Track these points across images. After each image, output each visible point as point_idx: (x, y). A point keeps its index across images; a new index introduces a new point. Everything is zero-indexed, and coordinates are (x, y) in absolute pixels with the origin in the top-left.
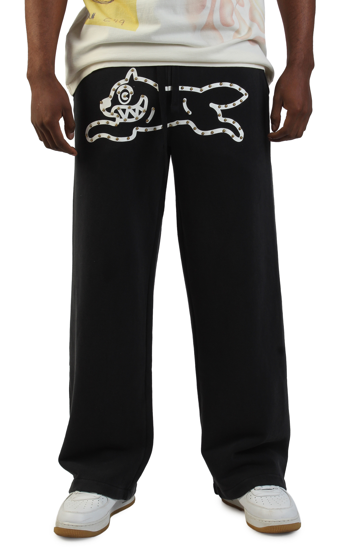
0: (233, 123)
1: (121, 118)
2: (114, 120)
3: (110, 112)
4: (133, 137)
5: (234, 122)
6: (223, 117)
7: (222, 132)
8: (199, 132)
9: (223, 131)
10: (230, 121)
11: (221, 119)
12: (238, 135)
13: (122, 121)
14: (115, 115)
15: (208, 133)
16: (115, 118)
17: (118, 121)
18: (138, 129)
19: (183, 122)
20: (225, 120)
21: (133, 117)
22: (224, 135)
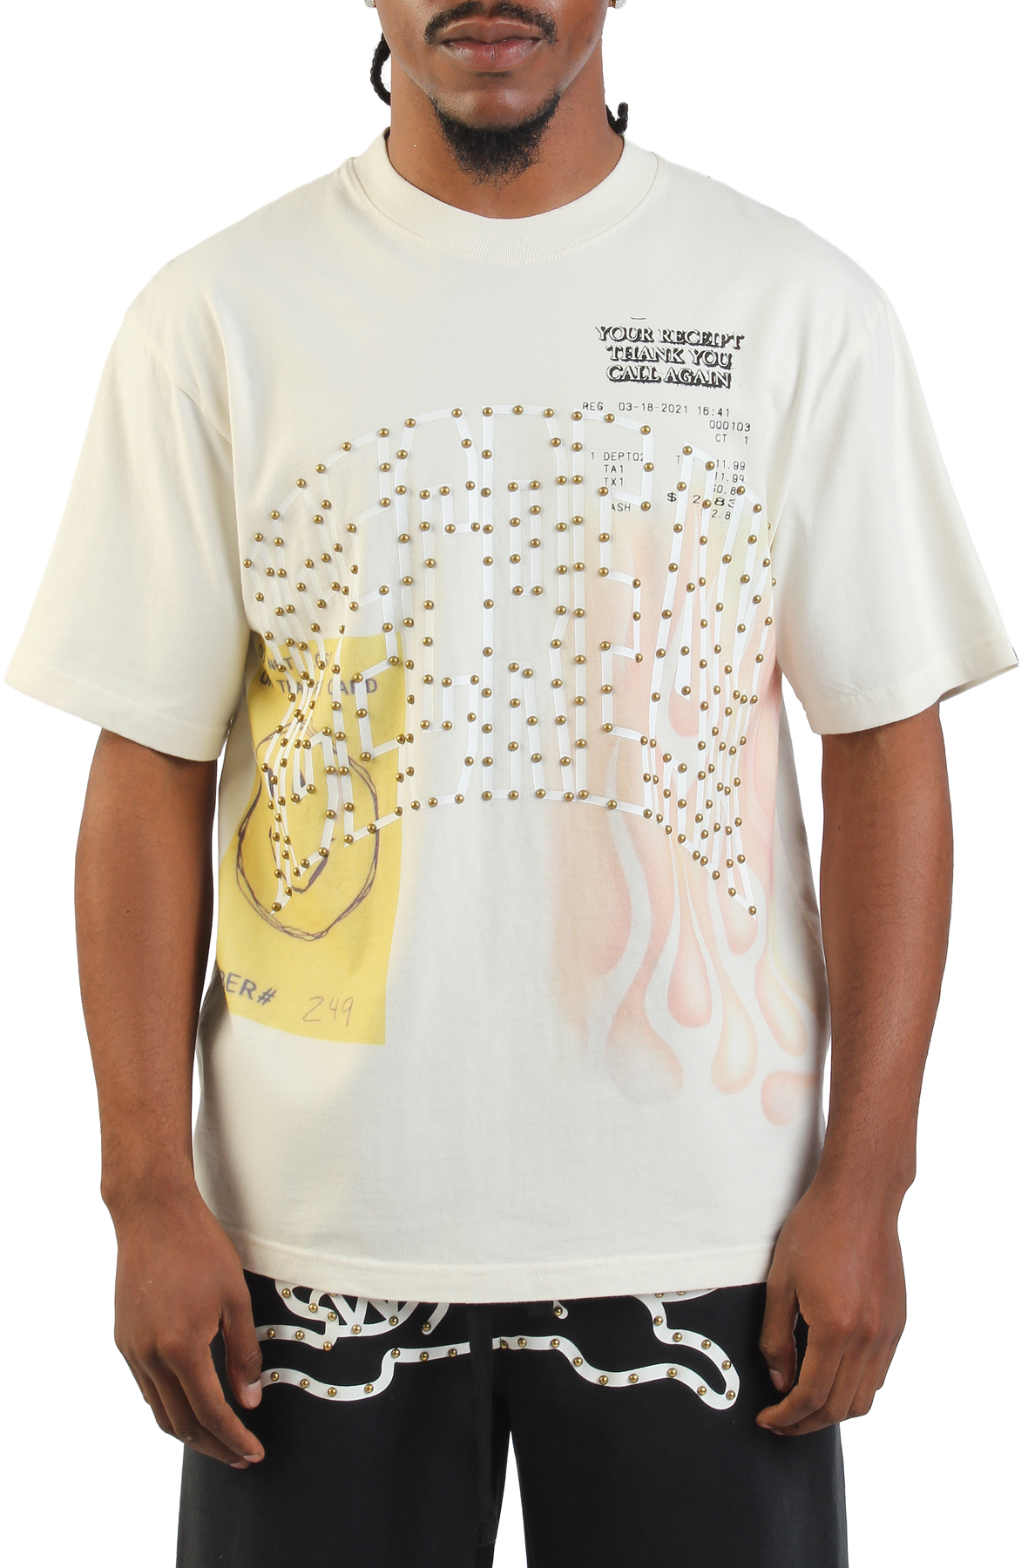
0: (704, 1345)
1: (342, 1322)
2: (319, 1327)
3: (307, 1301)
4: (381, 1385)
5: (706, 1344)
6: (671, 1325)
7: (665, 1377)
8: (590, 1373)
9: (670, 1372)
10: (693, 1340)
11: (663, 1334)
12: (718, 1385)
13: (346, 1332)
14: (323, 1314)
15: (620, 1380)
16: (325, 1323)
17: (334, 1332)
18: (399, 1354)
19: (541, 1343)
20: (675, 1337)
21: (379, 1318)
22: (671, 1384)
